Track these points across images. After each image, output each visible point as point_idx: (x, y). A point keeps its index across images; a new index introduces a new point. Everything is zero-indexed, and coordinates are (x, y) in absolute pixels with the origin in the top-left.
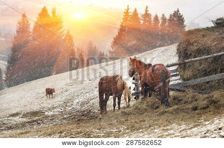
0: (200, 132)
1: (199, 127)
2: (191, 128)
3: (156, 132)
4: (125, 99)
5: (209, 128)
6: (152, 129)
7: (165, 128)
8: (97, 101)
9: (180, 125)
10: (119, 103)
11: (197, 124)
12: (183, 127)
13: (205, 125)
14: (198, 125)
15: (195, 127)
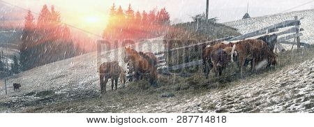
1: (181, 104)
2: (175, 105)
3: (146, 108)
4: (121, 81)
5: (189, 105)
6: (143, 106)
7: (154, 105)
8: (98, 83)
10: (116, 85)
11: (180, 101)
12: (169, 104)
13: (187, 102)
15: (178, 104)
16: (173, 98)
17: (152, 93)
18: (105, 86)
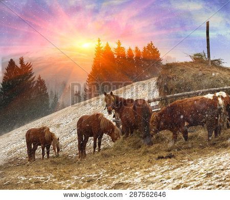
0: (183, 173)
1: (182, 167)
2: (174, 169)
3: (137, 175)
4: (54, 149)
5: (192, 168)
6: (133, 172)
7: (147, 170)
9: (162, 165)
10: (48, 153)
11: (180, 164)
12: (166, 168)
13: (189, 165)
14: (182, 165)
15: (178, 168)
16: (172, 159)
17: (145, 153)
18: (34, 153)
